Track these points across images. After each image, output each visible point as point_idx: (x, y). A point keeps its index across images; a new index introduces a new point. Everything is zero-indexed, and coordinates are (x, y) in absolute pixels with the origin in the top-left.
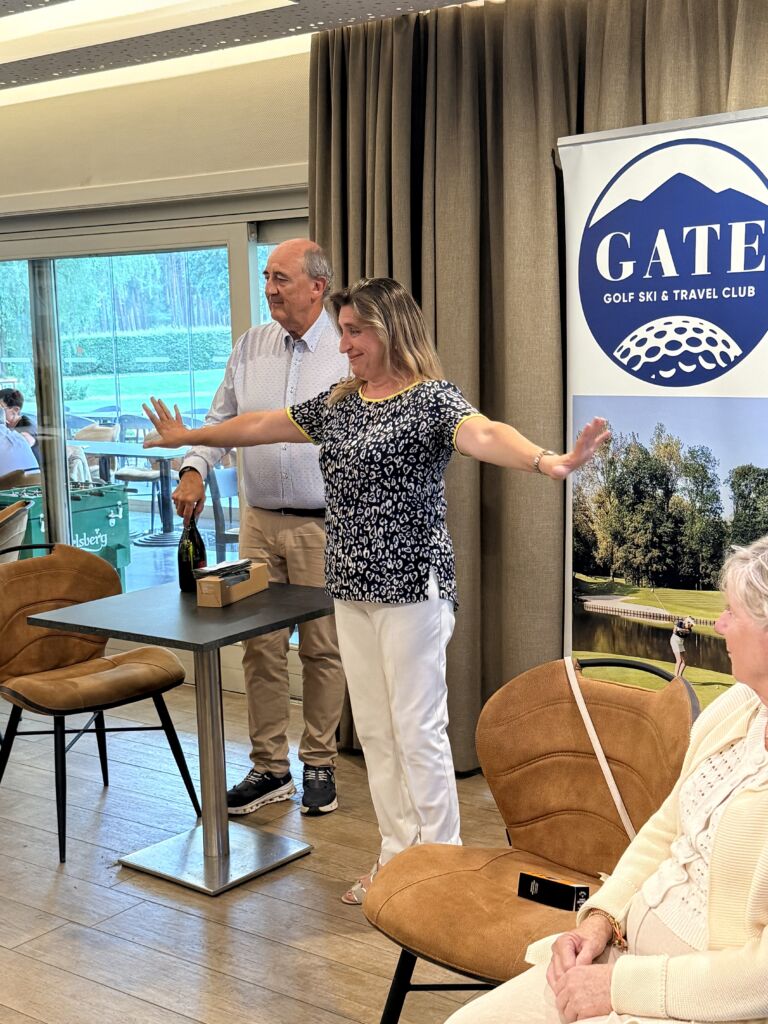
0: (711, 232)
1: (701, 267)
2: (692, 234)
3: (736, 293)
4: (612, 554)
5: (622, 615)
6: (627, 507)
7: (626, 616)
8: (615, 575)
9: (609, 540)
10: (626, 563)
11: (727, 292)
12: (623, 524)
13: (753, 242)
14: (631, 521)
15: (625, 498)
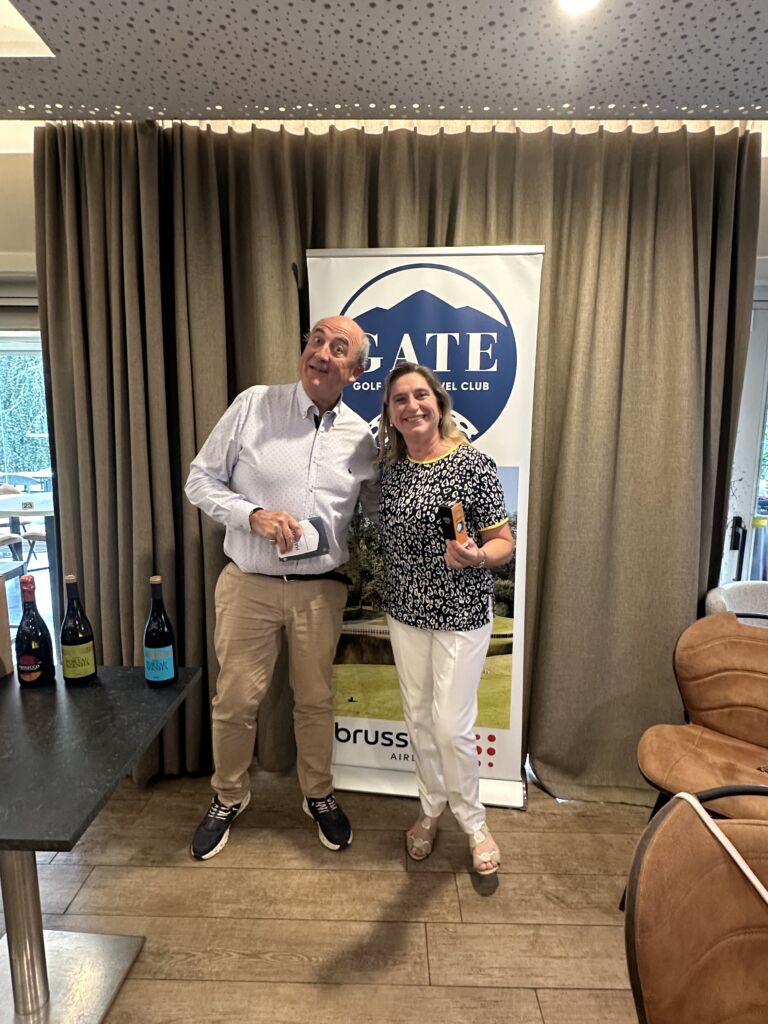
0: (451, 339)
1: (442, 365)
2: (434, 339)
3: (474, 386)
4: (361, 588)
5: (370, 634)
6: (375, 551)
7: (373, 635)
8: (364, 604)
9: (358, 577)
10: (373, 595)
11: (465, 386)
12: (371, 564)
13: (487, 349)
14: (378, 562)
15: (373, 544)
